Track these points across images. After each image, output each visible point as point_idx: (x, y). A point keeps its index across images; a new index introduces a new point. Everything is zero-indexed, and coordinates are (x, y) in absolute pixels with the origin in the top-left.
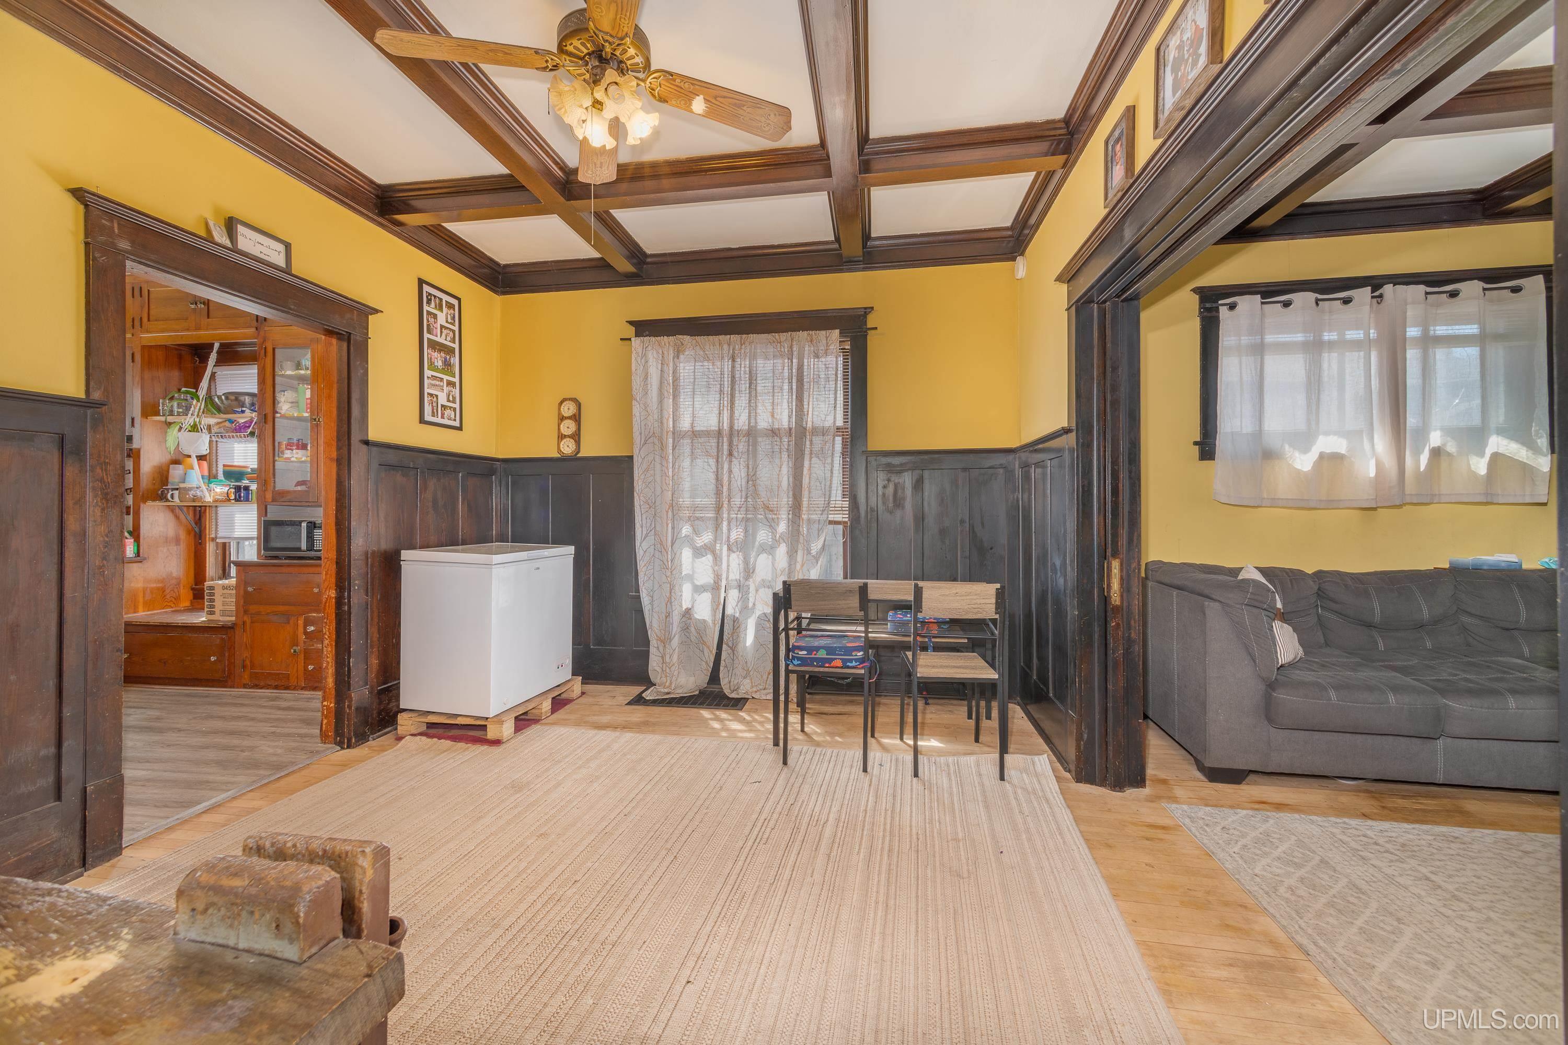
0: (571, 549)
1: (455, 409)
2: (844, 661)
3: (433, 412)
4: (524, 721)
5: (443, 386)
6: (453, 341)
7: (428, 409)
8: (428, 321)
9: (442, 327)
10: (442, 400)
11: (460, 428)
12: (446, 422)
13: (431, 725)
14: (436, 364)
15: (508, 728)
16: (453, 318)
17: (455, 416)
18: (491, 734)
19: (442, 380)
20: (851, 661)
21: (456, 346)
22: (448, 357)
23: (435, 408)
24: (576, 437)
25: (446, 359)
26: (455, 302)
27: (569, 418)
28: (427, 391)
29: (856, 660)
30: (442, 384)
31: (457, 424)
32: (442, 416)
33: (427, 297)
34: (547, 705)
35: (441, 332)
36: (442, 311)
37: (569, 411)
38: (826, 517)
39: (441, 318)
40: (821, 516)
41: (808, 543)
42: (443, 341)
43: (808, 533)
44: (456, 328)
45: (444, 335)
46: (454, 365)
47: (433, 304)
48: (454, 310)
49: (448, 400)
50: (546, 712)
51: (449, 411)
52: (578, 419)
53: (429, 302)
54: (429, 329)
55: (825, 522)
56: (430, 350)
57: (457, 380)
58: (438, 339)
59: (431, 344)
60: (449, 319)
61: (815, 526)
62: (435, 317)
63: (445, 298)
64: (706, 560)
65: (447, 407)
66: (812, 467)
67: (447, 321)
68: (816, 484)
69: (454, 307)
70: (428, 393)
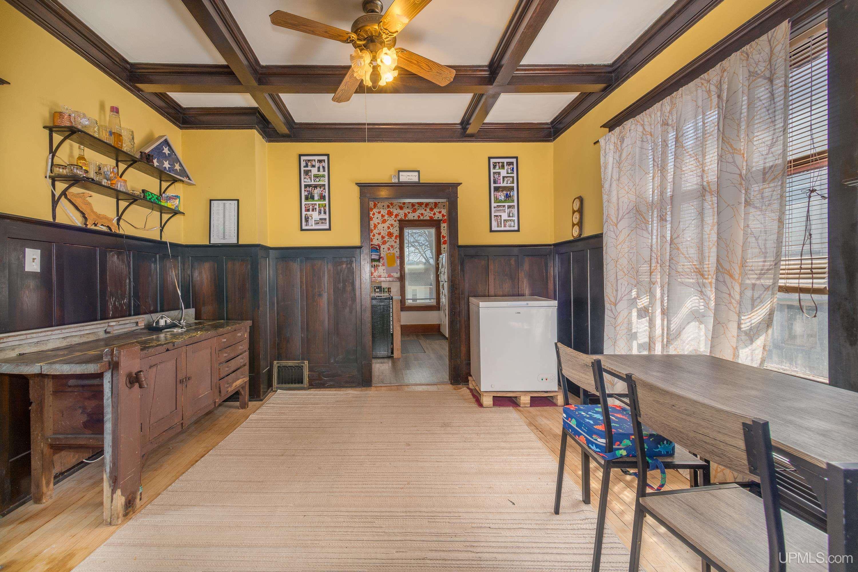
0: (555, 304)
1: (514, 221)
2: (588, 441)
3: (498, 224)
5: (505, 209)
6: (513, 182)
7: (494, 224)
8: (494, 177)
9: (504, 177)
10: (505, 216)
11: (518, 230)
12: (507, 228)
14: (500, 198)
15: (488, 400)
16: (512, 170)
17: (514, 224)
18: (481, 401)
19: (504, 206)
20: (592, 443)
21: (515, 185)
22: (509, 193)
23: (499, 223)
24: (580, 224)
25: (507, 194)
26: (514, 160)
27: (577, 211)
28: (493, 214)
29: (597, 446)
30: (504, 208)
31: (516, 228)
32: (505, 226)
33: (493, 165)
34: (525, 400)
35: (503, 181)
36: (504, 169)
37: (576, 206)
38: (769, 282)
39: (503, 173)
40: (758, 282)
41: (739, 314)
42: (505, 185)
43: (740, 303)
44: (515, 175)
45: (505, 182)
46: (513, 195)
47: (497, 167)
48: (513, 165)
49: (509, 216)
50: (525, 404)
51: (510, 222)
52: (581, 211)
53: (495, 167)
54: (495, 182)
55: (767, 288)
56: (496, 193)
57: (515, 204)
58: (502, 185)
59: (497, 189)
60: (509, 172)
61: (749, 293)
62: (499, 173)
63: (505, 161)
64: (645, 321)
65: (508, 220)
66: (746, 219)
67: (508, 173)
68: (752, 240)
69: (512, 163)
70: (495, 216)
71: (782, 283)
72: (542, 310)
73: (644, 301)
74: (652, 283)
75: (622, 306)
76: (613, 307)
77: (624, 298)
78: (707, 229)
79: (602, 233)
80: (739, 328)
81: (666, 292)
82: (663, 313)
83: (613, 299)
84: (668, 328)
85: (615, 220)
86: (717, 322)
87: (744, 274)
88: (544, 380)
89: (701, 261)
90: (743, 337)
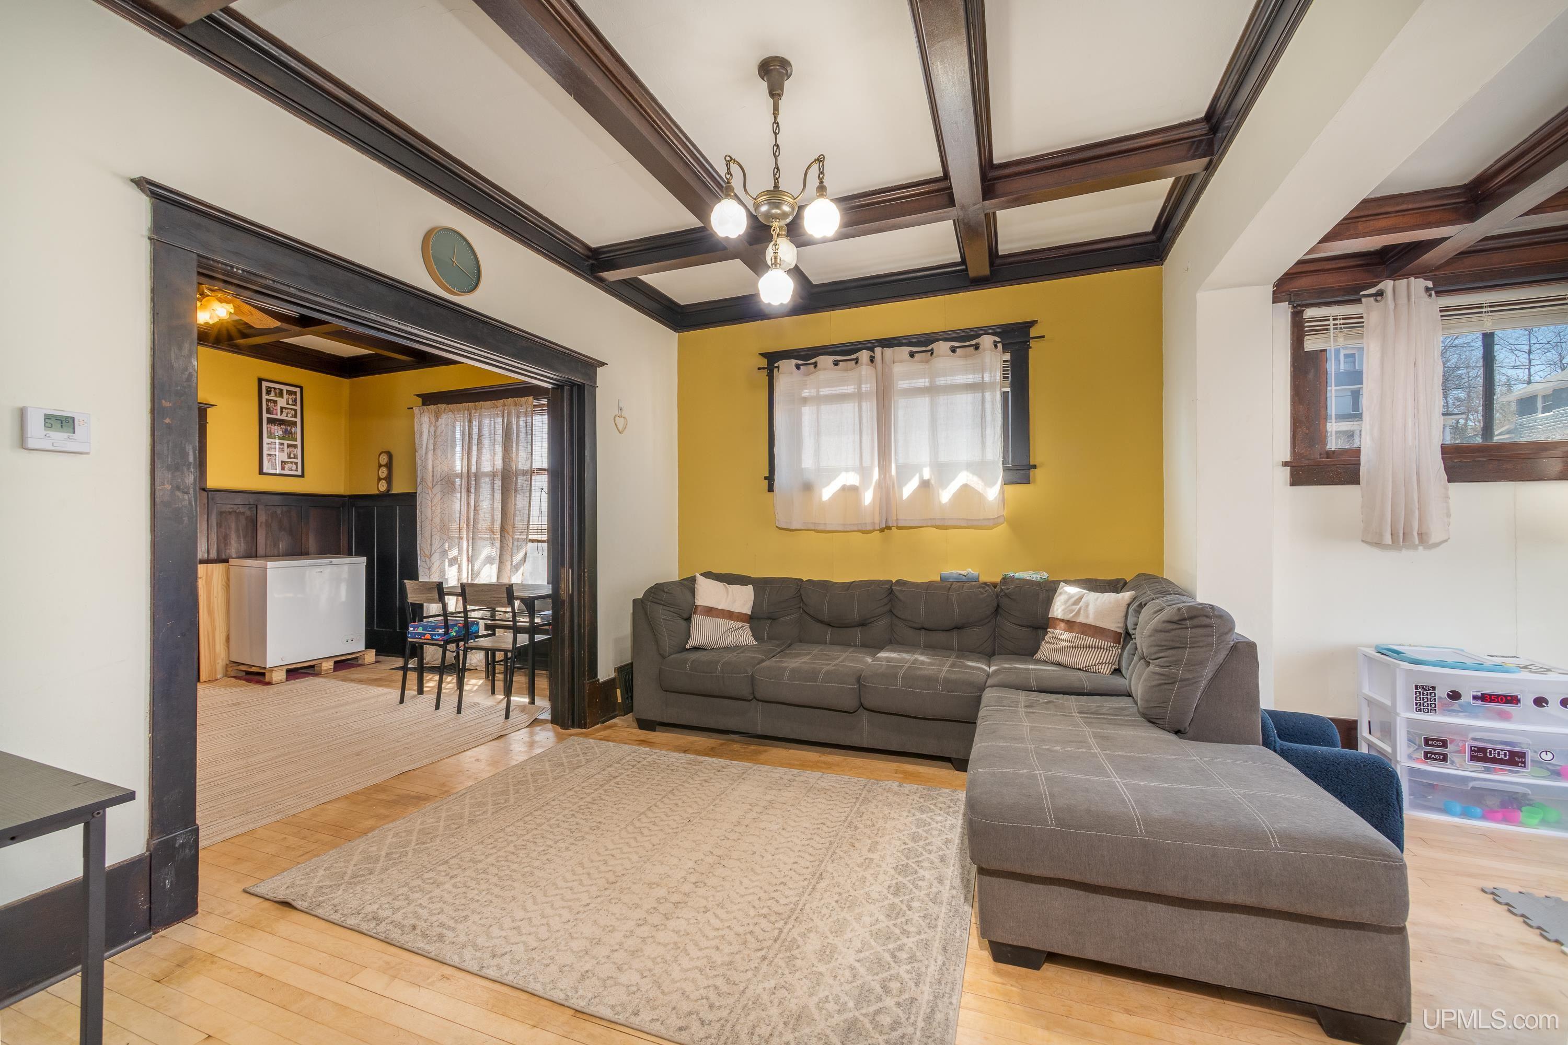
0: (364, 559)
1: (296, 464)
2: (432, 635)
3: (272, 465)
4: (294, 673)
6: (295, 416)
7: (266, 464)
8: (267, 405)
9: (282, 408)
10: (283, 458)
11: (302, 476)
12: (287, 472)
13: (248, 673)
14: (276, 433)
15: (279, 676)
16: (295, 401)
17: (297, 467)
18: (267, 679)
19: (282, 444)
20: (435, 635)
21: (298, 420)
22: (289, 428)
23: (274, 464)
24: (389, 479)
25: (286, 430)
26: (298, 390)
27: (384, 466)
28: (266, 453)
29: (439, 635)
30: (282, 447)
31: (299, 473)
32: (283, 468)
33: (267, 390)
34: (328, 665)
35: (282, 412)
36: (282, 397)
37: (384, 459)
38: (525, 537)
39: (282, 402)
40: (520, 537)
41: (512, 556)
42: (283, 417)
43: (512, 549)
44: (298, 408)
45: (284, 414)
46: (296, 433)
47: (273, 394)
48: (296, 395)
49: (289, 457)
50: (326, 670)
51: (290, 465)
52: (389, 466)
53: (268, 393)
54: (268, 411)
55: (523, 540)
56: (269, 426)
57: (299, 443)
58: (279, 417)
59: (270, 421)
60: (290, 402)
61: (516, 543)
62: (275, 402)
63: (285, 388)
64: (455, 568)
65: (288, 462)
66: (515, 500)
67: (288, 404)
68: (517, 512)
69: (295, 393)
70: (268, 454)
71: (530, 537)
72: (346, 568)
73: (454, 553)
74: (460, 538)
75: (436, 557)
76: (427, 559)
77: (438, 551)
78: (496, 503)
79: (416, 493)
80: (512, 564)
81: (470, 544)
82: (468, 560)
83: (427, 553)
84: (472, 570)
85: (430, 485)
86: (501, 562)
87: (513, 532)
88: (350, 641)
89: (493, 524)
90: (514, 569)
